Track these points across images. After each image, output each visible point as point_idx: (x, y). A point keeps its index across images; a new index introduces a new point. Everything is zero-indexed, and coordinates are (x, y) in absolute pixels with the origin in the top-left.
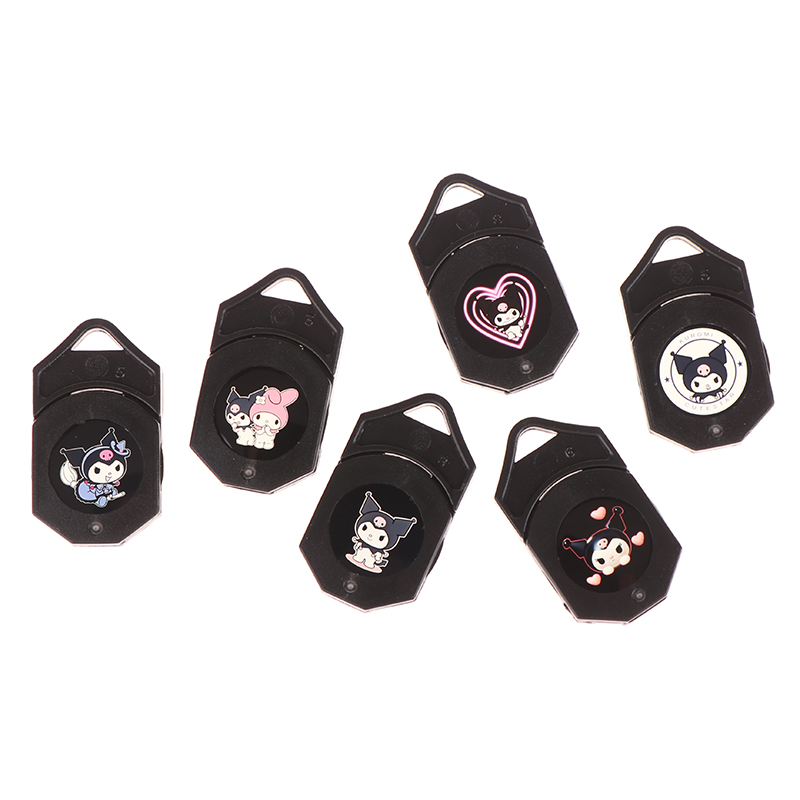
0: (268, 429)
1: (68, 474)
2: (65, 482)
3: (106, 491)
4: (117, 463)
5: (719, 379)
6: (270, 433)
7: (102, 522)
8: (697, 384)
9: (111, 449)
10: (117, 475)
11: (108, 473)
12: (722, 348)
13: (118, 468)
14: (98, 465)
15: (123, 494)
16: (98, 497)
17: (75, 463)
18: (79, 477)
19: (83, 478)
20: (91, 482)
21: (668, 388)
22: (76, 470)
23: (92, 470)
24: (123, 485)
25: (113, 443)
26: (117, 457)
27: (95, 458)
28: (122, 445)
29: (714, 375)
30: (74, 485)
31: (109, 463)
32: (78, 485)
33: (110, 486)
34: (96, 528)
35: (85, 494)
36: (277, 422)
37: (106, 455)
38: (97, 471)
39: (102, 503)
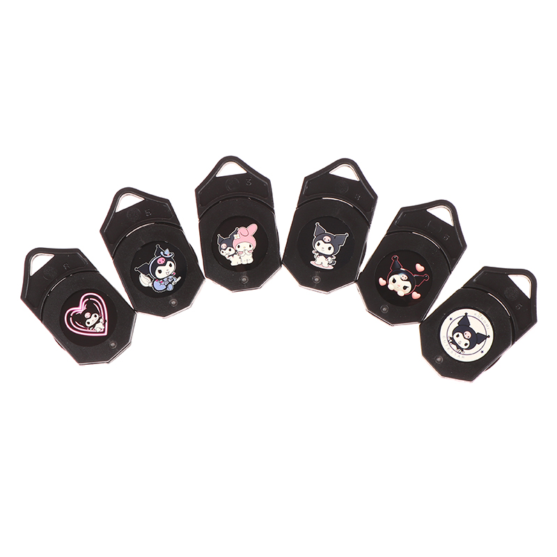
0: (246, 252)
1: (145, 281)
2: (146, 286)
3: (170, 281)
4: (169, 263)
5: (468, 346)
6: (248, 253)
7: (175, 298)
8: (458, 336)
9: (162, 256)
10: (172, 269)
11: (167, 270)
12: (485, 337)
13: (171, 265)
14: (159, 268)
15: (180, 278)
16: (167, 286)
17: (146, 273)
18: (152, 280)
19: (154, 279)
20: (159, 279)
21: (447, 322)
22: (148, 276)
23: (157, 273)
24: (178, 273)
25: (162, 253)
26: (167, 260)
27: (156, 265)
28: (167, 252)
29: (468, 342)
30: (150, 285)
31: (164, 265)
32: (153, 284)
33: (170, 277)
34: (173, 303)
35: (159, 287)
36: (250, 246)
37: (161, 261)
38: (160, 272)
39: (170, 288)
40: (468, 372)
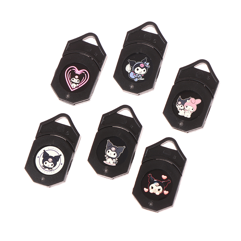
21: (37, 160)
29: (52, 163)
40: (60, 177)
